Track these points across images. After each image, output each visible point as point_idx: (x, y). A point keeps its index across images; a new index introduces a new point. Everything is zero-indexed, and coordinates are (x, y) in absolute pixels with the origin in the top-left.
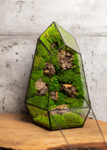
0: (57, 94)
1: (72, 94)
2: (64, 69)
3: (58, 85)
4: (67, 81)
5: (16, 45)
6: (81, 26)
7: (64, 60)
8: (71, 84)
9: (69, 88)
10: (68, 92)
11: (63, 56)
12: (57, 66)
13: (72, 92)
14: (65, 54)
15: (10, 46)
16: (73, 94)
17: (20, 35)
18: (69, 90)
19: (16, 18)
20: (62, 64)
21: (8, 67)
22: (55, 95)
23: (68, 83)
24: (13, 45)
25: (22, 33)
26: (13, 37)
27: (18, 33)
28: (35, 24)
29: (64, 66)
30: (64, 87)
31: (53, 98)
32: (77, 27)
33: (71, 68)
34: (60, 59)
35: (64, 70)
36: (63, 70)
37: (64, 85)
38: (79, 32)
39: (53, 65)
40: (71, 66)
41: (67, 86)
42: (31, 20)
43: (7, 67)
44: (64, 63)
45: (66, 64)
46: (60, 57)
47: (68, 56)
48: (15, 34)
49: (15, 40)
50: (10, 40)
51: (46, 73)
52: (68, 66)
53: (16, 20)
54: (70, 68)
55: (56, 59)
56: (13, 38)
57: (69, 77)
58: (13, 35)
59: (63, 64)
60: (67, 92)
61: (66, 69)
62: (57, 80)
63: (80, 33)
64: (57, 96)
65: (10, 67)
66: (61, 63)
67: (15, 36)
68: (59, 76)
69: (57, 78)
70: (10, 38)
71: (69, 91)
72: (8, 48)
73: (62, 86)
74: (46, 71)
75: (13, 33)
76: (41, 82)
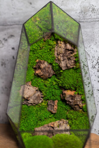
0: (56, 104)
1: (75, 105)
2: (63, 69)
3: (58, 91)
4: (69, 86)
5: (13, 37)
6: (95, 8)
7: (63, 56)
8: (75, 90)
9: (72, 97)
10: (71, 102)
11: (62, 50)
12: (54, 65)
13: (75, 102)
14: (64, 47)
15: (5, 39)
16: (78, 105)
17: (17, 24)
18: (72, 99)
19: (12, 2)
20: (61, 61)
21: (4, 66)
22: (53, 106)
23: (70, 89)
24: (9, 37)
25: (19, 22)
26: (8, 27)
27: (15, 22)
28: (35, 9)
29: (63, 64)
30: (65, 94)
31: (50, 110)
32: (91, 10)
33: (73, 68)
34: (58, 54)
35: (64, 71)
36: (62, 70)
37: (66, 92)
38: (93, 17)
39: (47, 62)
40: (73, 65)
41: (68, 93)
42: (29, 4)
43: (2, 65)
44: (63, 60)
45: (66, 62)
46: (57, 51)
47: (69, 50)
48: (11, 24)
49: (10, 31)
50: (5, 32)
51: (37, 74)
52: (68, 65)
53: (13, 5)
54: (71, 67)
55: (51, 54)
57: (71, 81)
58: (8, 25)
60: (69, 101)
61: (67, 68)
62: (55, 84)
63: (95, 17)
64: (55, 107)
65: (6, 66)
66: (59, 60)
67: (11, 27)
68: (58, 79)
69: (55, 81)
70: (5, 29)
71: (71, 101)
72: (3, 42)
73: (62, 92)
74: (38, 72)
75: (9, 22)
76: (30, 86)
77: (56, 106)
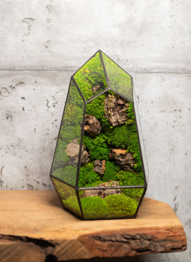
0: (104, 164)
1: (126, 165)
2: (114, 125)
3: (106, 149)
4: (119, 143)
5: (22, 84)
7: (113, 111)
8: (125, 149)
9: (122, 156)
10: (121, 162)
11: (112, 105)
12: (103, 120)
13: (126, 161)
14: (115, 101)
15: (12, 87)
16: (129, 165)
17: (28, 70)
18: (123, 158)
20: (111, 116)
21: (9, 119)
22: (101, 166)
23: (120, 147)
24: (17, 85)
25: (31, 67)
26: (17, 72)
27: (25, 67)
29: (113, 120)
30: (115, 153)
31: (98, 171)
33: (125, 124)
34: (107, 109)
35: (114, 127)
36: (112, 126)
37: (115, 150)
39: (96, 117)
40: (125, 121)
41: (118, 152)
42: (45, 48)
43: (7, 118)
45: (117, 117)
46: (107, 105)
47: (119, 105)
48: (21, 69)
49: (20, 77)
50: (13, 78)
51: (85, 130)
52: (120, 121)
53: (23, 47)
54: (123, 123)
55: (100, 109)
56: (18, 74)
57: (122, 139)
58: (17, 70)
59: (113, 117)
60: (119, 161)
61: (117, 124)
62: (103, 141)
64: (103, 168)
65: (13, 119)
66: (109, 115)
67: (21, 72)
68: (107, 136)
69: (104, 138)
70: (13, 74)
71: (121, 160)
72: (9, 90)
73: (111, 151)
74: (85, 128)
75: (18, 66)
76: (76, 144)
77: (104, 166)
